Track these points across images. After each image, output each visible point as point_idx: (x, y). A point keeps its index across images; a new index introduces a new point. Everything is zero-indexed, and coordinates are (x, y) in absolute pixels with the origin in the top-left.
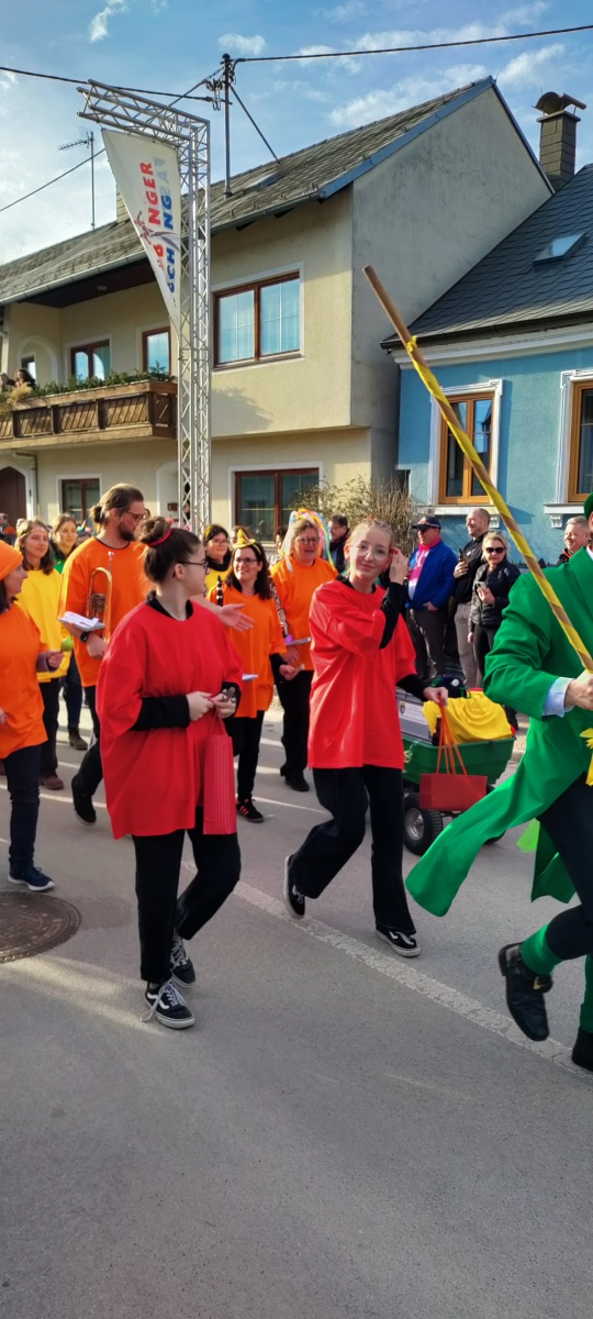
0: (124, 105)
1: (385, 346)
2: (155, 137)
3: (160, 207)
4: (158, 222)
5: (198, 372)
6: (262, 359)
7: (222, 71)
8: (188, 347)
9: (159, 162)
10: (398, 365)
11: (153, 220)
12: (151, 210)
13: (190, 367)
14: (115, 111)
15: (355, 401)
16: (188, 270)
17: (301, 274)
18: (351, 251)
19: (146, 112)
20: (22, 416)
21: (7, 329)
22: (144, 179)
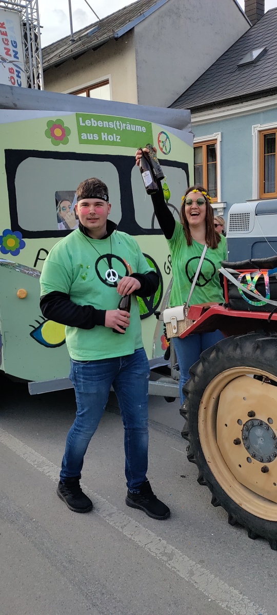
2: (7, 7)
3: (10, 47)
4: (10, 55)
9: (10, 21)
11: (7, 54)
12: (5, 49)
17: (110, 81)
18: (135, 67)
22: (1, 31)
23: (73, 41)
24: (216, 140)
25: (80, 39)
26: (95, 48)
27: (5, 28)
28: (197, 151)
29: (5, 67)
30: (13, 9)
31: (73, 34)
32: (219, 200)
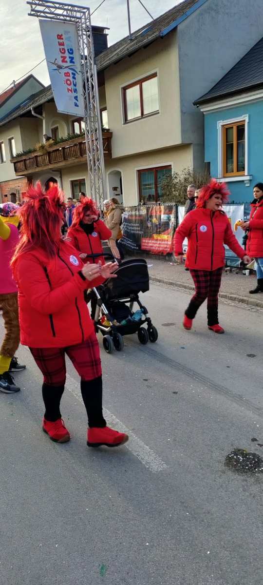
0: (49, 7)
1: (195, 104)
2: (65, 20)
3: (67, 55)
4: (66, 62)
6: (144, 116)
9: (66, 32)
10: (203, 112)
11: (63, 61)
12: (62, 57)
14: (45, 11)
15: (183, 131)
17: (158, 74)
18: (178, 60)
19: (59, 8)
20: (51, 154)
21: (44, 115)
22: (59, 42)
23: (131, 40)
24: (244, 121)
25: (136, 38)
26: (146, 46)
27: (62, 39)
28: (229, 131)
29: (60, 73)
30: (71, 21)
31: (131, 35)
32: (246, 174)
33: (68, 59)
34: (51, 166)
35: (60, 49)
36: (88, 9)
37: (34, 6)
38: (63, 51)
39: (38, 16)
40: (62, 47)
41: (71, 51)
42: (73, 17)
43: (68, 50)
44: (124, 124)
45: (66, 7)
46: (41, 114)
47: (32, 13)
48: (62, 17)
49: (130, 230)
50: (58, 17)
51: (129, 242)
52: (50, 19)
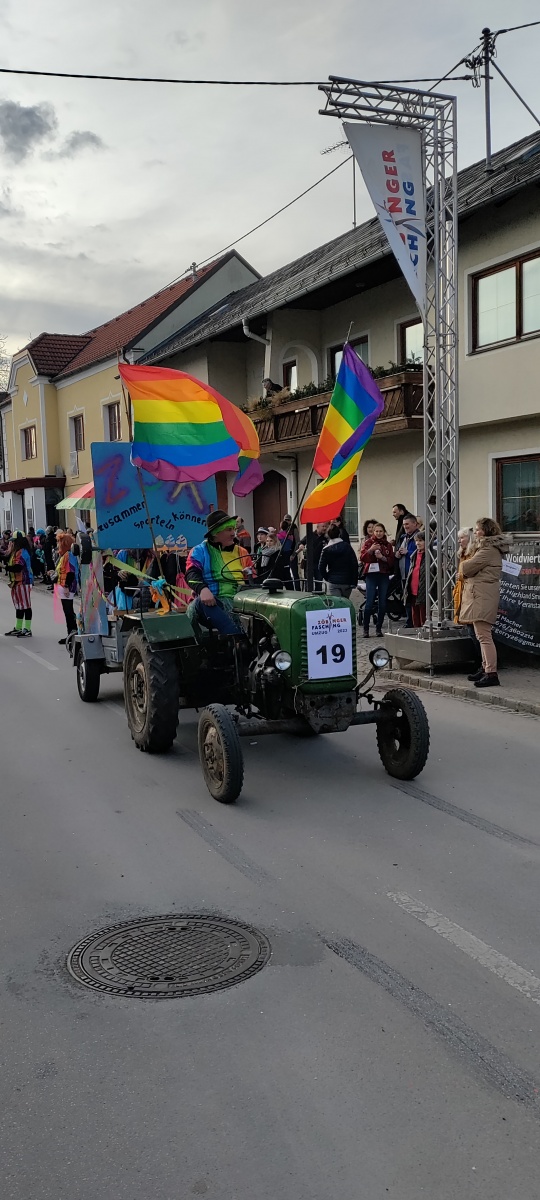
0: (366, 96)
3: (402, 195)
4: (400, 210)
5: (445, 357)
6: (523, 337)
7: (482, 47)
8: (434, 333)
9: (401, 148)
11: (393, 210)
12: (390, 201)
13: (435, 353)
14: (358, 103)
16: (433, 254)
19: (388, 98)
20: (282, 420)
21: (269, 336)
22: (386, 167)
25: (506, 167)
27: (393, 160)
30: (410, 125)
33: (403, 205)
34: (278, 447)
35: (388, 182)
36: (452, 99)
37: (335, 96)
38: (392, 187)
39: (340, 116)
40: (391, 177)
41: (409, 189)
42: (418, 117)
43: (404, 184)
44: (470, 355)
45: (405, 96)
46: (262, 333)
47: (331, 108)
48: (392, 118)
49: (517, 599)
50: (384, 117)
51: (514, 631)
52: (365, 122)
